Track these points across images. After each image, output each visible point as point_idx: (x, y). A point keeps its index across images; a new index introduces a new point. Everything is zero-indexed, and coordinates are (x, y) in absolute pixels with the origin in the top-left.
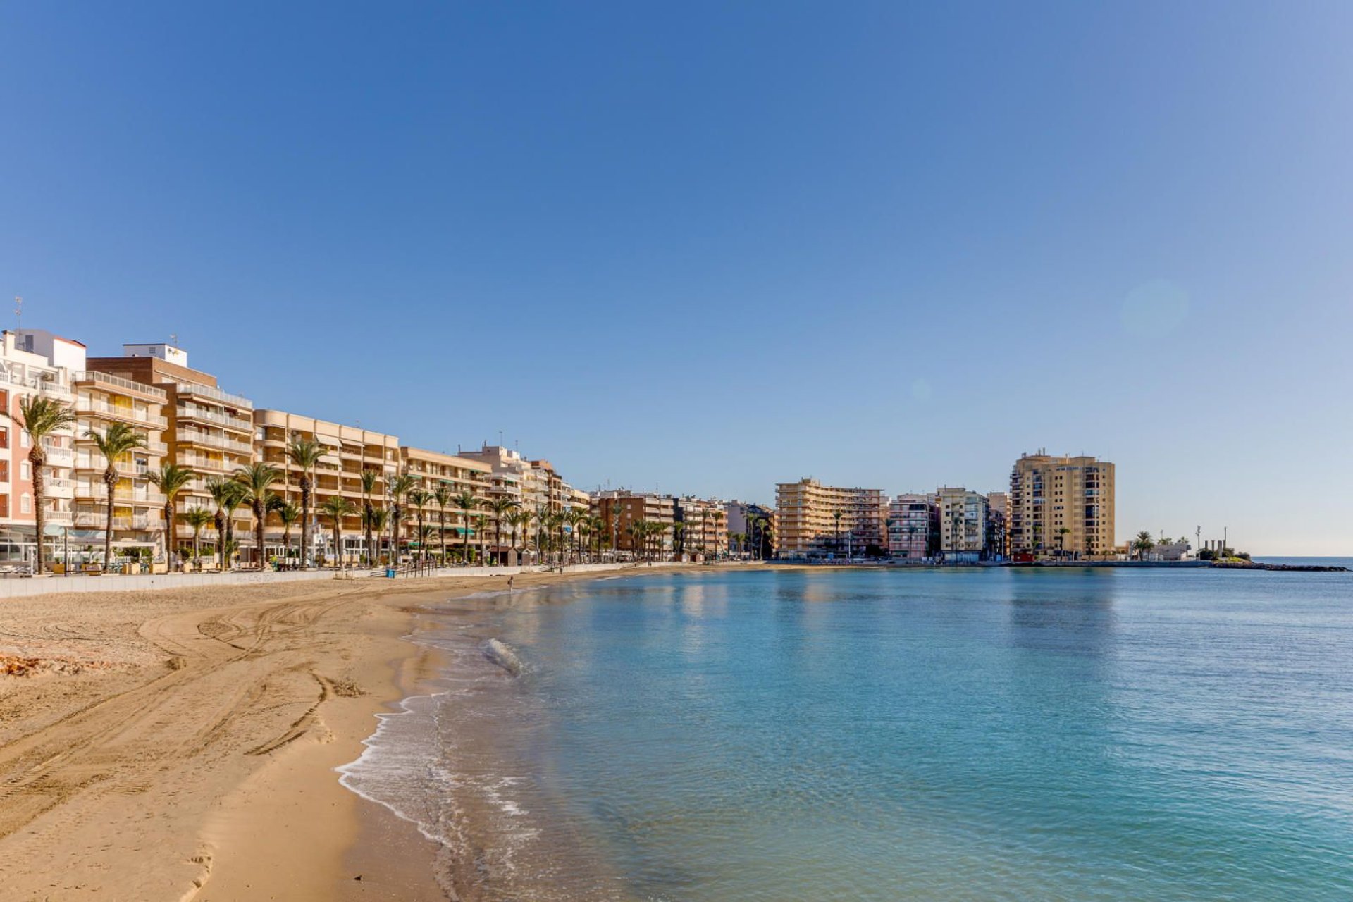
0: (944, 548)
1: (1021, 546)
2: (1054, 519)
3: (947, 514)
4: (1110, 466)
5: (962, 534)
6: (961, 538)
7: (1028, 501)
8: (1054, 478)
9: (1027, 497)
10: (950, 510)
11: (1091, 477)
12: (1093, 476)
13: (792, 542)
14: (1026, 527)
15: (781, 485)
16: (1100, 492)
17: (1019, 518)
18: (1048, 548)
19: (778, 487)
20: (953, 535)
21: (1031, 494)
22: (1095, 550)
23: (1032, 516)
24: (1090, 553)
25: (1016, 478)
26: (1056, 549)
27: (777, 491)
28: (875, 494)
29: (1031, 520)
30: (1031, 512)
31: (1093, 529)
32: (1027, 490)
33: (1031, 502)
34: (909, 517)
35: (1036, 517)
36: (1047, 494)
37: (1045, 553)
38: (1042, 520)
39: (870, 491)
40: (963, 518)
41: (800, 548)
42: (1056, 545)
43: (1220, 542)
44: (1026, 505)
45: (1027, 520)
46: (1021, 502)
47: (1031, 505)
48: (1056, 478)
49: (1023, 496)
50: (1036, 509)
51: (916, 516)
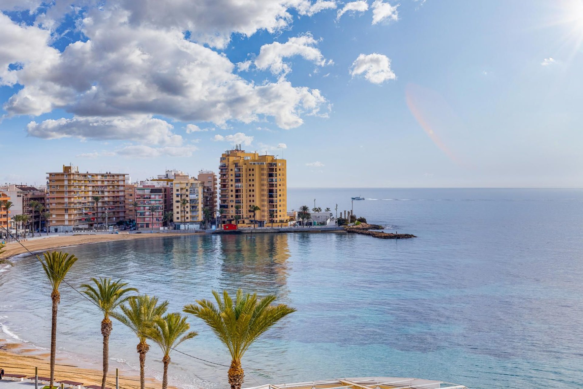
0: (175, 220)
1: (227, 217)
2: (249, 198)
3: (177, 196)
4: (284, 162)
5: (188, 210)
6: (187, 212)
7: (232, 185)
8: (248, 170)
9: (230, 183)
10: (179, 193)
11: (272, 170)
12: (273, 169)
13: (60, 218)
14: (231, 204)
15: (51, 174)
16: (277, 180)
17: (225, 197)
18: (246, 218)
19: (48, 175)
20: (181, 211)
21: (234, 180)
22: (275, 219)
23: (234, 196)
24: (272, 222)
25: (224, 169)
26: (250, 219)
27: (47, 178)
28: (121, 178)
29: (234, 198)
30: (234, 193)
31: (274, 205)
32: (231, 178)
33: (234, 186)
34: (150, 198)
35: (237, 196)
36: (244, 180)
37: (244, 222)
38: (241, 199)
39: (118, 175)
40: (188, 199)
41: (67, 223)
42: (250, 217)
43: (349, 213)
44: (230, 188)
45: (231, 198)
46: (227, 186)
47: (234, 188)
48: (250, 170)
49: (228, 182)
50: (237, 191)
51: (155, 198)
